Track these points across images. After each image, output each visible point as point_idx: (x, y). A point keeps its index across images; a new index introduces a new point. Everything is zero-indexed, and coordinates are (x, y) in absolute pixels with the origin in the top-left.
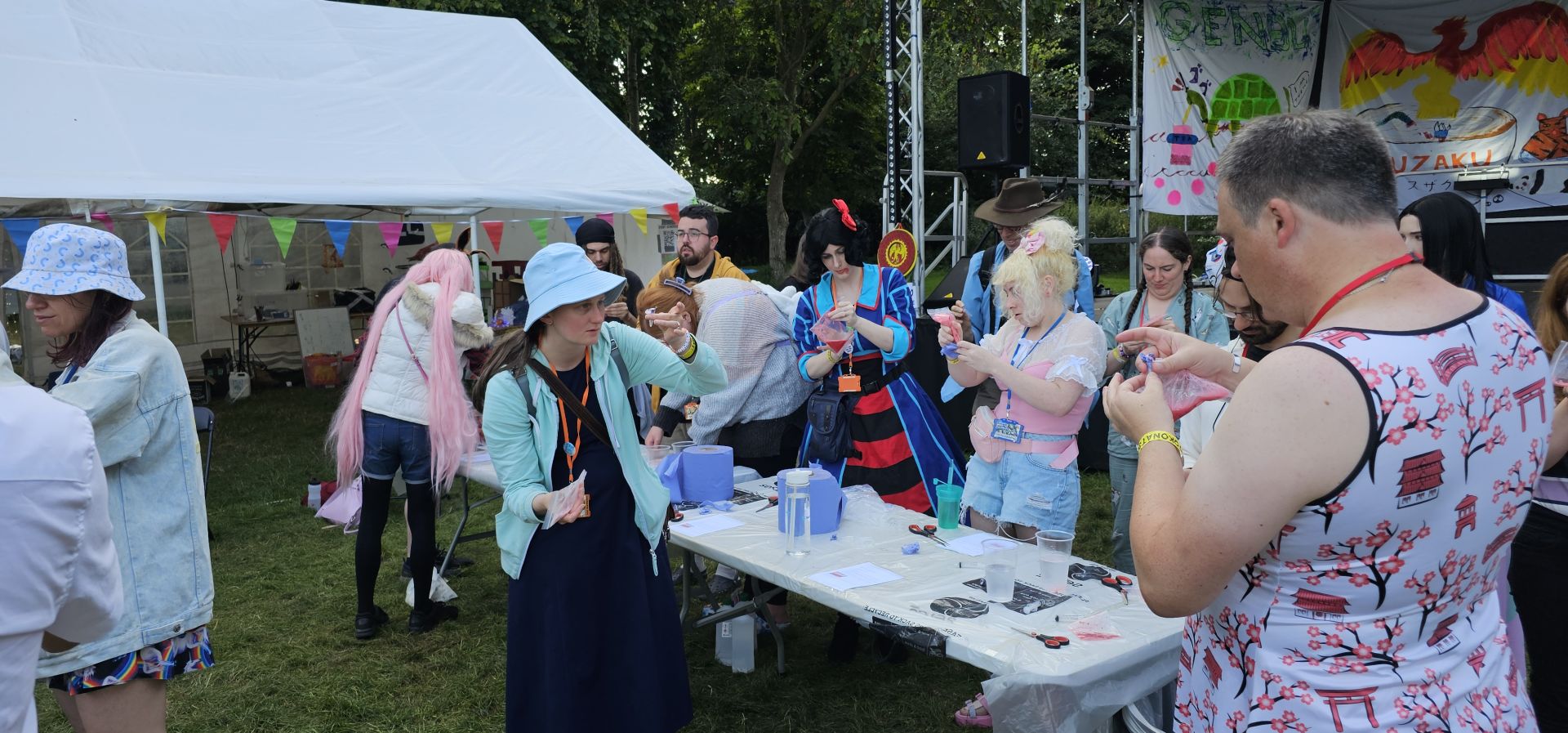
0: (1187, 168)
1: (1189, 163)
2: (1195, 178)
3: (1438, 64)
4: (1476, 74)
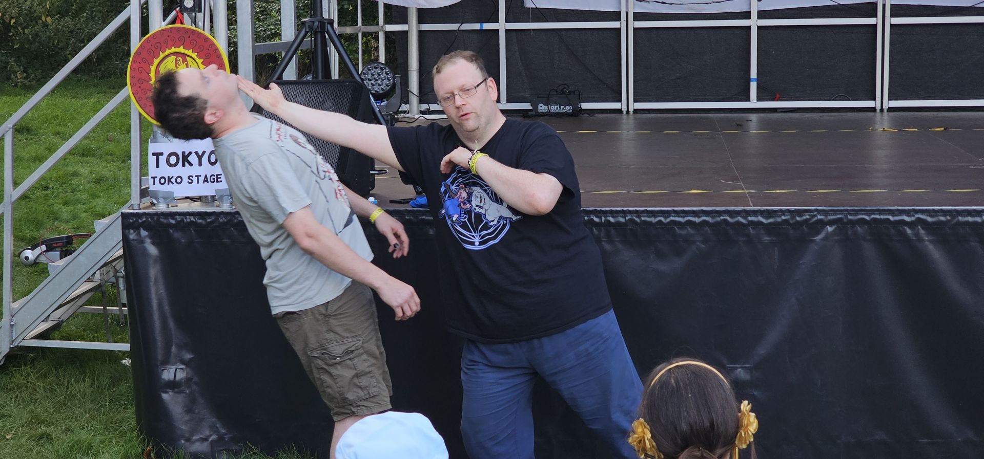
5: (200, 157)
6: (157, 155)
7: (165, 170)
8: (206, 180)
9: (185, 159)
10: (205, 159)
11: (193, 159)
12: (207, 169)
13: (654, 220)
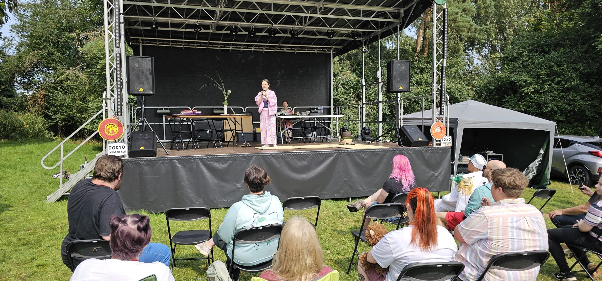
5: (120, 147)
6: (110, 147)
7: (112, 150)
8: (122, 152)
9: (117, 147)
10: (121, 148)
11: (119, 148)
12: (122, 150)
13: (221, 157)
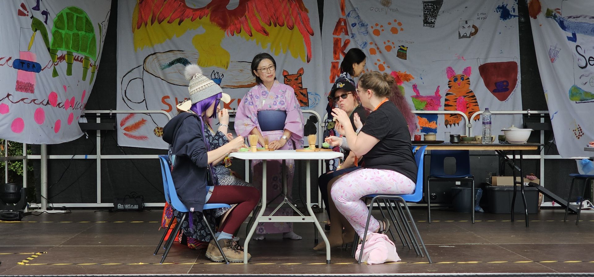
0: (30, 96)
1: (32, 92)
2: (37, 107)
3: (212, 20)
4: (239, 32)
